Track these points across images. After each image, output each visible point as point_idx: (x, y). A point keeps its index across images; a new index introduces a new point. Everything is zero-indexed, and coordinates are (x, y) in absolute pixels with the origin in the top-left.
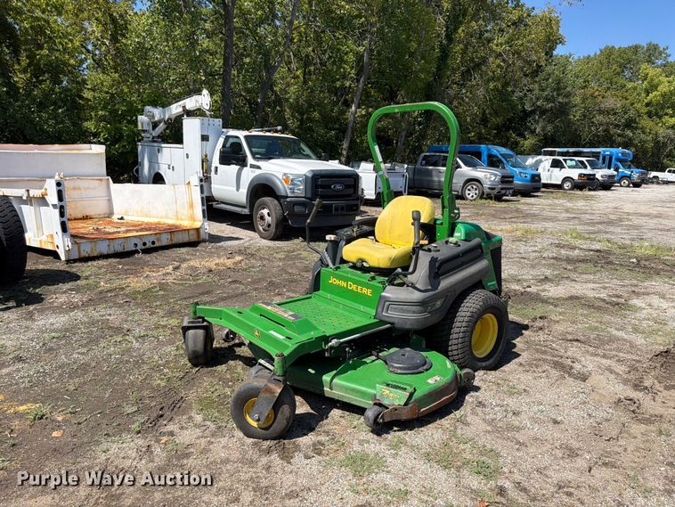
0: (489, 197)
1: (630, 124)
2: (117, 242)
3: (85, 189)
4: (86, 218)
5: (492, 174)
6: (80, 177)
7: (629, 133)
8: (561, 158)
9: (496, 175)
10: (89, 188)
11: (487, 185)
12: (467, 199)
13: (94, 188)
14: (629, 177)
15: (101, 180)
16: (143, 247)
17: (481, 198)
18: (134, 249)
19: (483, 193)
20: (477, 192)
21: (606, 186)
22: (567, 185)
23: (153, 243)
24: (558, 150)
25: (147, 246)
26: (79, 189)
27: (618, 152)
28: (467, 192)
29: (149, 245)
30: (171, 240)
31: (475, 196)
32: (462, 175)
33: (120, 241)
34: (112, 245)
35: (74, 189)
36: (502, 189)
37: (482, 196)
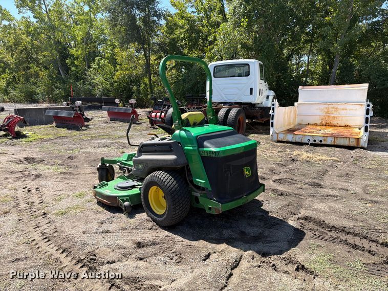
2: (298, 137)
3: (350, 110)
4: (346, 126)
6: (346, 103)
10: (352, 110)
13: (356, 110)
15: (362, 105)
16: (314, 143)
18: (307, 142)
23: (321, 141)
25: (316, 142)
26: (346, 109)
29: (317, 142)
30: (334, 142)
33: (300, 136)
34: (295, 137)
35: (343, 109)
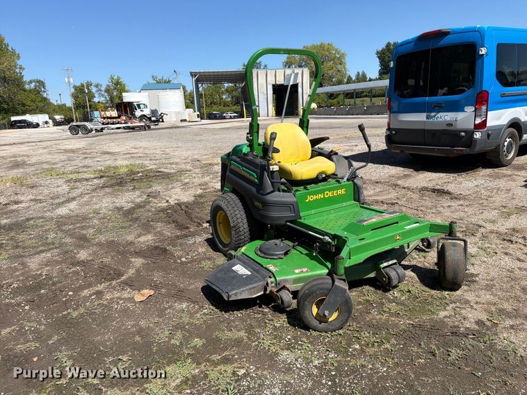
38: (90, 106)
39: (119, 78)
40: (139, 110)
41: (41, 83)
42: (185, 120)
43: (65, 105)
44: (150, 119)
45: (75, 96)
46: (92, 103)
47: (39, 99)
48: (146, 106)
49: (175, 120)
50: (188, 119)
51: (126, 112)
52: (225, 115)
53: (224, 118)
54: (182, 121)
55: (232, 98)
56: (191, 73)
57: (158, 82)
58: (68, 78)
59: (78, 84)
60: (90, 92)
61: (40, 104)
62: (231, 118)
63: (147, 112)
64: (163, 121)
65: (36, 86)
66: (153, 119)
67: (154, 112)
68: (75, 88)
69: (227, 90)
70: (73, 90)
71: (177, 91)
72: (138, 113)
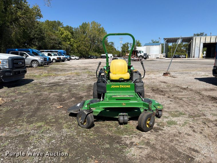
0: (41, 66)
1: (60, 43)
5: (41, 58)
7: (60, 46)
8: (50, 53)
9: (42, 58)
11: (40, 62)
12: (34, 67)
14: (67, 58)
17: (39, 66)
19: (39, 64)
20: (37, 64)
21: (63, 61)
22: (54, 61)
24: (45, 50)
27: (62, 51)
28: (33, 65)
31: (36, 66)
32: (30, 59)
36: (45, 63)
37: (39, 65)
38: (127, 52)
39: (139, 41)
40: (139, 53)
41: (113, 43)
42: (158, 58)
43: (119, 51)
44: (143, 57)
45: (122, 48)
46: (128, 50)
47: (111, 49)
48: (143, 52)
49: (154, 57)
50: (159, 58)
51: (134, 54)
52: (180, 56)
53: (180, 58)
54: (157, 58)
55: (186, 49)
56: (164, 39)
57: (153, 42)
58: (121, 41)
59: (124, 44)
60: (128, 46)
61: (111, 50)
62: (183, 57)
63: (142, 54)
64: (148, 58)
65: (111, 44)
66: (144, 57)
67: (145, 54)
68: (123, 45)
69: (184, 46)
70: (122, 46)
71: (158, 46)
72: (139, 55)
